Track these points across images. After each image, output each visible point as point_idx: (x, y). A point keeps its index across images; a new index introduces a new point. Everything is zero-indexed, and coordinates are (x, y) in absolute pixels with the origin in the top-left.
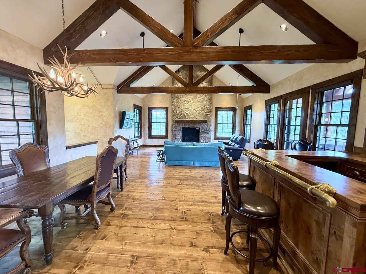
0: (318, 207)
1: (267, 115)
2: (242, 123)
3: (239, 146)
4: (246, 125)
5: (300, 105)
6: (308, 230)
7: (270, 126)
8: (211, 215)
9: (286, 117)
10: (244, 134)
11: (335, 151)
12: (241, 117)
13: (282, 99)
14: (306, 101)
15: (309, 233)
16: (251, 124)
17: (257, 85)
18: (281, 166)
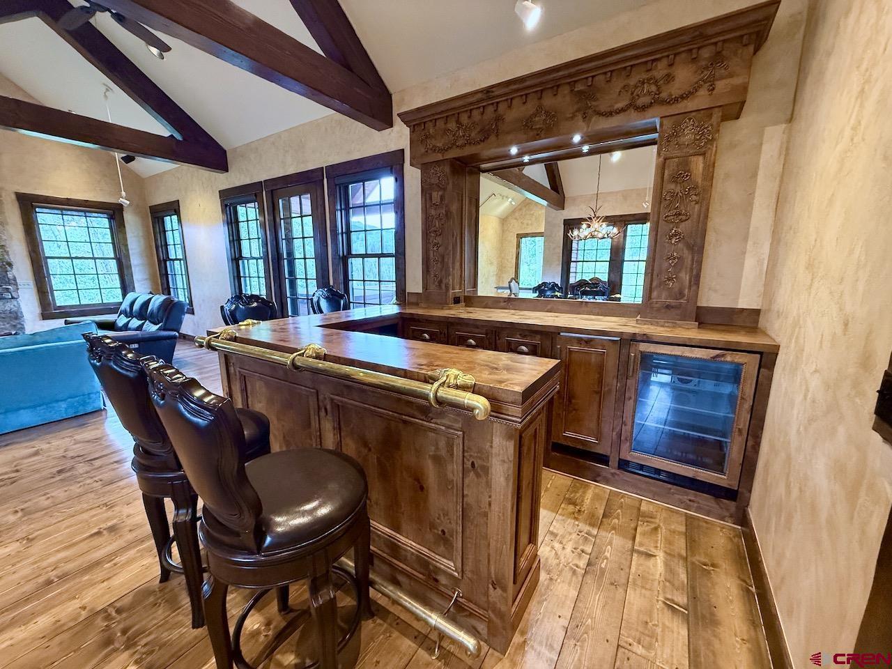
0: (436, 426)
1: (231, 232)
2: (152, 255)
3: (158, 326)
4: (168, 263)
5: (307, 209)
6: (419, 483)
7: (243, 263)
8: (114, 614)
9: (283, 239)
10: (166, 289)
11: (380, 304)
12: (147, 237)
13: (264, 192)
14: (320, 202)
15: (422, 488)
16: (185, 259)
17: (184, 139)
18: (332, 354)
